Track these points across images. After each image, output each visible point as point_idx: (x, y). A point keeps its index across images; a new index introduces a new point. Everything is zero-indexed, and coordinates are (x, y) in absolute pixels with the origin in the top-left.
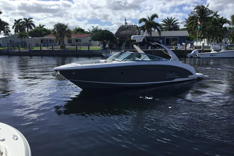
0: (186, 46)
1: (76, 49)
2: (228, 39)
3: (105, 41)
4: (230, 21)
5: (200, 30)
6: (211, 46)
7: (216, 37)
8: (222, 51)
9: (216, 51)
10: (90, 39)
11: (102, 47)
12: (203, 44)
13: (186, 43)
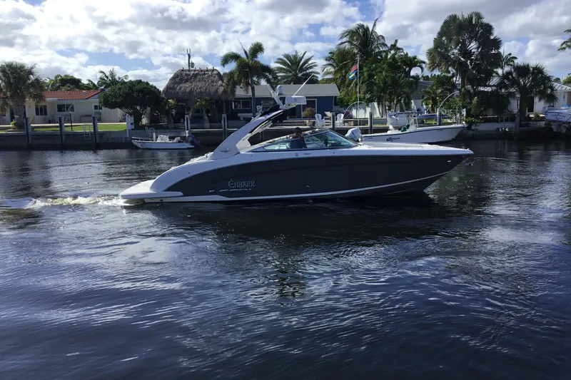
0: (334, 119)
1: (58, 129)
2: (422, 102)
3: (138, 108)
4: (424, 63)
5: (362, 83)
6: (389, 119)
7: (397, 98)
8: (412, 129)
9: (399, 129)
10: (97, 104)
11: (132, 124)
12: (371, 115)
13: (334, 113)
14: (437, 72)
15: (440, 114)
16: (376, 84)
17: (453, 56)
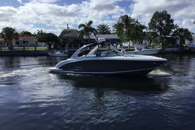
0: (117, 46)
1: (23, 49)
2: (147, 41)
3: (50, 42)
4: (147, 27)
5: (126, 34)
6: (135, 47)
7: (138, 39)
8: (143, 50)
9: (139, 50)
10: (36, 41)
11: (48, 48)
12: (129, 45)
13: (117, 44)
14: (152, 31)
15: (153, 45)
16: (131, 34)
17: (157, 25)
